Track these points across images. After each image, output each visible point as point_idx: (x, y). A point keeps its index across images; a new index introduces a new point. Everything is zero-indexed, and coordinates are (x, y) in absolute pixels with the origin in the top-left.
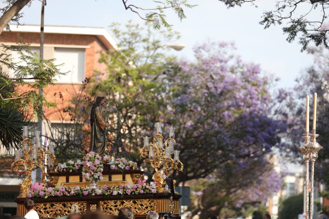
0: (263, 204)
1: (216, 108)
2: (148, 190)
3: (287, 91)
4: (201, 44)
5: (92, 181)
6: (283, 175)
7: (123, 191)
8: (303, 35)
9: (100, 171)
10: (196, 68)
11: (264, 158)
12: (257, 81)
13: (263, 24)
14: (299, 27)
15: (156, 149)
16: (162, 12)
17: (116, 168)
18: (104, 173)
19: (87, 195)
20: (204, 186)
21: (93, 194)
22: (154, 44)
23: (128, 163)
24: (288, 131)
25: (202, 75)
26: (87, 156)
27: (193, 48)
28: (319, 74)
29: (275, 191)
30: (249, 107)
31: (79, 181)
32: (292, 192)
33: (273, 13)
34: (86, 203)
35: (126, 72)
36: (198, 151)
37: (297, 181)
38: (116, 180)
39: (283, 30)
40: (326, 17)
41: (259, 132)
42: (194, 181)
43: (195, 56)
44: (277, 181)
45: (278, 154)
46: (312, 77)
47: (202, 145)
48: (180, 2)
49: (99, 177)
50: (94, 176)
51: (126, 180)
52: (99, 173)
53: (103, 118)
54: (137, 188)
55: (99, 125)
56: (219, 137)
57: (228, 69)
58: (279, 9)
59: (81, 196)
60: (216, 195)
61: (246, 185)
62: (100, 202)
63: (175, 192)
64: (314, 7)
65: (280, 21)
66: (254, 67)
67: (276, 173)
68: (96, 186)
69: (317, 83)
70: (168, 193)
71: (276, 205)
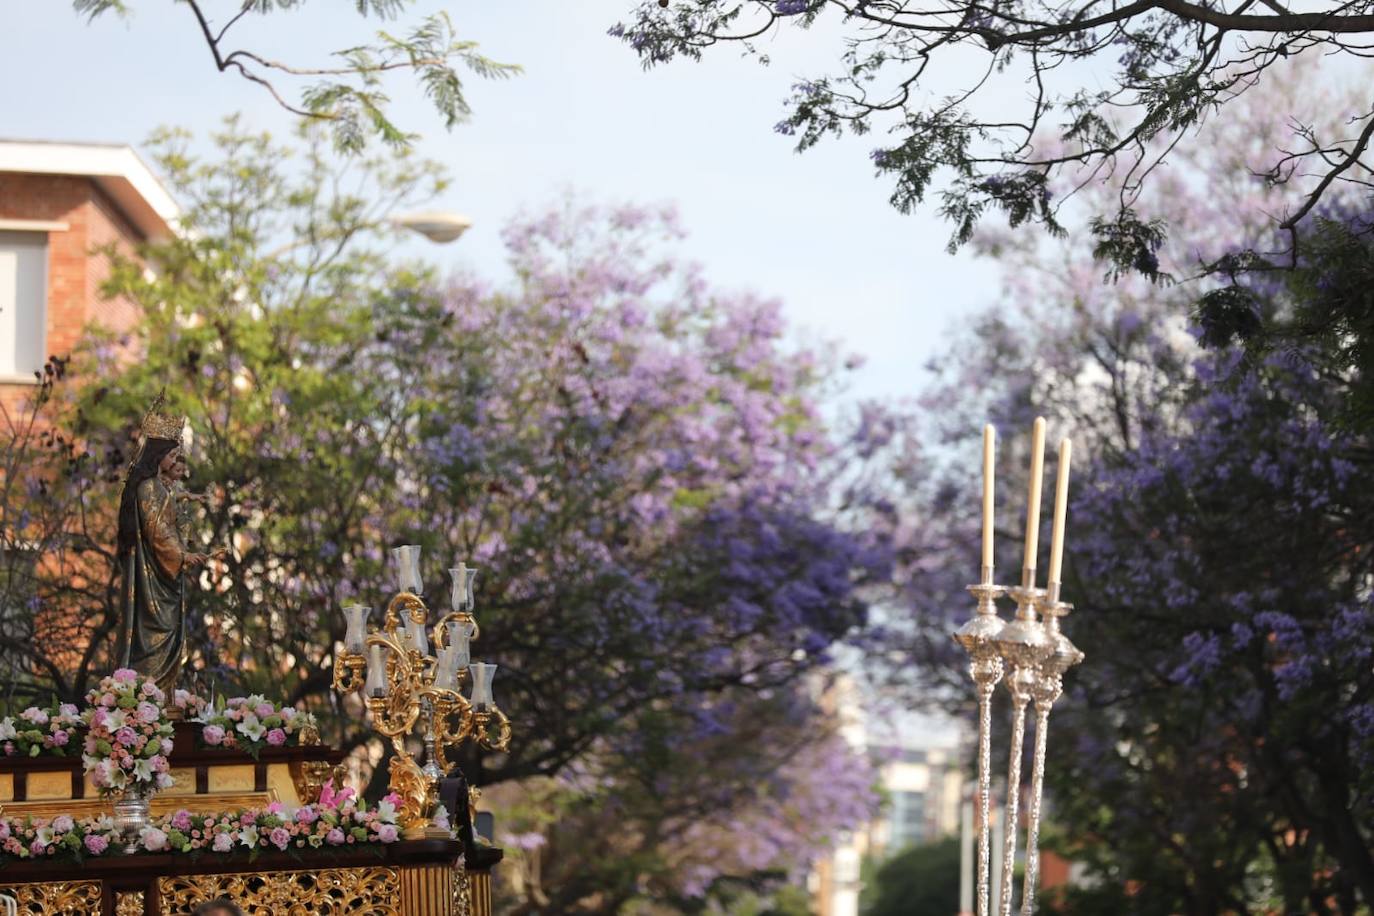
0: (794, 880)
1: (602, 481)
2: (364, 831)
3: (894, 410)
4: (536, 215)
5: (125, 792)
6: (880, 758)
7: (259, 832)
8: (957, 181)
9: (160, 752)
10: (515, 314)
11: (802, 691)
12: (770, 368)
13: (793, 133)
14: (938, 147)
15: (396, 656)
16: (371, 82)
17: (230, 739)
18: (176, 761)
19: (104, 853)
20: (551, 812)
21: (131, 850)
22: (337, 216)
23: (277, 718)
24: (899, 575)
25: (541, 342)
26: (104, 689)
27: (503, 233)
28: (1023, 341)
29: (845, 828)
30: (735, 478)
31: (68, 793)
32: (915, 828)
33: (834, 87)
34: (97, 885)
35: (224, 331)
36: (525, 664)
37: (936, 785)
38: (229, 787)
39: (873, 161)
40: (1047, 107)
41: (779, 581)
42: (510, 788)
43: (515, 263)
44: (852, 786)
45: (858, 672)
46: (994, 353)
47: (544, 636)
48: (446, 44)
49: (154, 774)
50: (136, 772)
51: (269, 786)
52: (155, 758)
53: (173, 527)
54: (316, 822)
55: (155, 556)
56: (614, 601)
57: (651, 321)
58: (856, 70)
59: (78, 857)
60: (603, 849)
61: (726, 804)
62: (161, 880)
63: (477, 839)
64: (997, 64)
65: (862, 120)
66: (760, 311)
67: (849, 750)
68: (144, 813)
69: (1014, 379)
70: (449, 843)
71: (849, 885)
